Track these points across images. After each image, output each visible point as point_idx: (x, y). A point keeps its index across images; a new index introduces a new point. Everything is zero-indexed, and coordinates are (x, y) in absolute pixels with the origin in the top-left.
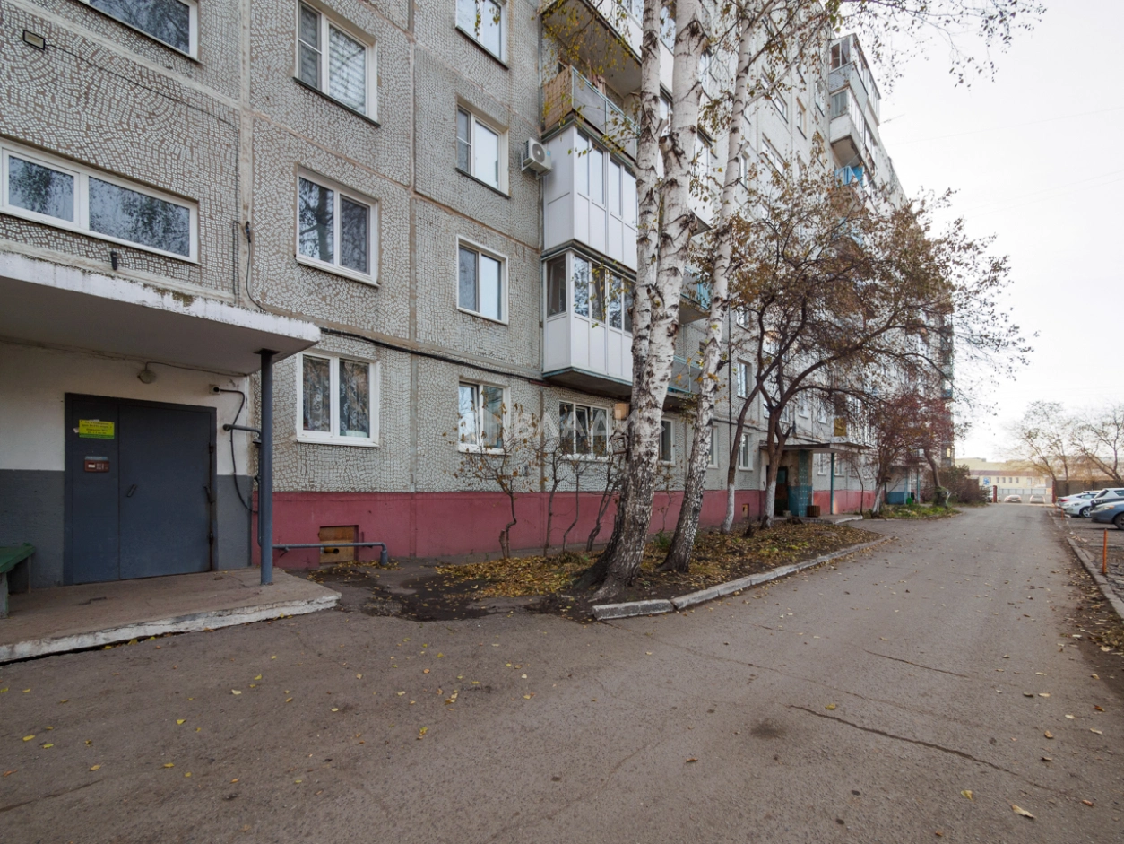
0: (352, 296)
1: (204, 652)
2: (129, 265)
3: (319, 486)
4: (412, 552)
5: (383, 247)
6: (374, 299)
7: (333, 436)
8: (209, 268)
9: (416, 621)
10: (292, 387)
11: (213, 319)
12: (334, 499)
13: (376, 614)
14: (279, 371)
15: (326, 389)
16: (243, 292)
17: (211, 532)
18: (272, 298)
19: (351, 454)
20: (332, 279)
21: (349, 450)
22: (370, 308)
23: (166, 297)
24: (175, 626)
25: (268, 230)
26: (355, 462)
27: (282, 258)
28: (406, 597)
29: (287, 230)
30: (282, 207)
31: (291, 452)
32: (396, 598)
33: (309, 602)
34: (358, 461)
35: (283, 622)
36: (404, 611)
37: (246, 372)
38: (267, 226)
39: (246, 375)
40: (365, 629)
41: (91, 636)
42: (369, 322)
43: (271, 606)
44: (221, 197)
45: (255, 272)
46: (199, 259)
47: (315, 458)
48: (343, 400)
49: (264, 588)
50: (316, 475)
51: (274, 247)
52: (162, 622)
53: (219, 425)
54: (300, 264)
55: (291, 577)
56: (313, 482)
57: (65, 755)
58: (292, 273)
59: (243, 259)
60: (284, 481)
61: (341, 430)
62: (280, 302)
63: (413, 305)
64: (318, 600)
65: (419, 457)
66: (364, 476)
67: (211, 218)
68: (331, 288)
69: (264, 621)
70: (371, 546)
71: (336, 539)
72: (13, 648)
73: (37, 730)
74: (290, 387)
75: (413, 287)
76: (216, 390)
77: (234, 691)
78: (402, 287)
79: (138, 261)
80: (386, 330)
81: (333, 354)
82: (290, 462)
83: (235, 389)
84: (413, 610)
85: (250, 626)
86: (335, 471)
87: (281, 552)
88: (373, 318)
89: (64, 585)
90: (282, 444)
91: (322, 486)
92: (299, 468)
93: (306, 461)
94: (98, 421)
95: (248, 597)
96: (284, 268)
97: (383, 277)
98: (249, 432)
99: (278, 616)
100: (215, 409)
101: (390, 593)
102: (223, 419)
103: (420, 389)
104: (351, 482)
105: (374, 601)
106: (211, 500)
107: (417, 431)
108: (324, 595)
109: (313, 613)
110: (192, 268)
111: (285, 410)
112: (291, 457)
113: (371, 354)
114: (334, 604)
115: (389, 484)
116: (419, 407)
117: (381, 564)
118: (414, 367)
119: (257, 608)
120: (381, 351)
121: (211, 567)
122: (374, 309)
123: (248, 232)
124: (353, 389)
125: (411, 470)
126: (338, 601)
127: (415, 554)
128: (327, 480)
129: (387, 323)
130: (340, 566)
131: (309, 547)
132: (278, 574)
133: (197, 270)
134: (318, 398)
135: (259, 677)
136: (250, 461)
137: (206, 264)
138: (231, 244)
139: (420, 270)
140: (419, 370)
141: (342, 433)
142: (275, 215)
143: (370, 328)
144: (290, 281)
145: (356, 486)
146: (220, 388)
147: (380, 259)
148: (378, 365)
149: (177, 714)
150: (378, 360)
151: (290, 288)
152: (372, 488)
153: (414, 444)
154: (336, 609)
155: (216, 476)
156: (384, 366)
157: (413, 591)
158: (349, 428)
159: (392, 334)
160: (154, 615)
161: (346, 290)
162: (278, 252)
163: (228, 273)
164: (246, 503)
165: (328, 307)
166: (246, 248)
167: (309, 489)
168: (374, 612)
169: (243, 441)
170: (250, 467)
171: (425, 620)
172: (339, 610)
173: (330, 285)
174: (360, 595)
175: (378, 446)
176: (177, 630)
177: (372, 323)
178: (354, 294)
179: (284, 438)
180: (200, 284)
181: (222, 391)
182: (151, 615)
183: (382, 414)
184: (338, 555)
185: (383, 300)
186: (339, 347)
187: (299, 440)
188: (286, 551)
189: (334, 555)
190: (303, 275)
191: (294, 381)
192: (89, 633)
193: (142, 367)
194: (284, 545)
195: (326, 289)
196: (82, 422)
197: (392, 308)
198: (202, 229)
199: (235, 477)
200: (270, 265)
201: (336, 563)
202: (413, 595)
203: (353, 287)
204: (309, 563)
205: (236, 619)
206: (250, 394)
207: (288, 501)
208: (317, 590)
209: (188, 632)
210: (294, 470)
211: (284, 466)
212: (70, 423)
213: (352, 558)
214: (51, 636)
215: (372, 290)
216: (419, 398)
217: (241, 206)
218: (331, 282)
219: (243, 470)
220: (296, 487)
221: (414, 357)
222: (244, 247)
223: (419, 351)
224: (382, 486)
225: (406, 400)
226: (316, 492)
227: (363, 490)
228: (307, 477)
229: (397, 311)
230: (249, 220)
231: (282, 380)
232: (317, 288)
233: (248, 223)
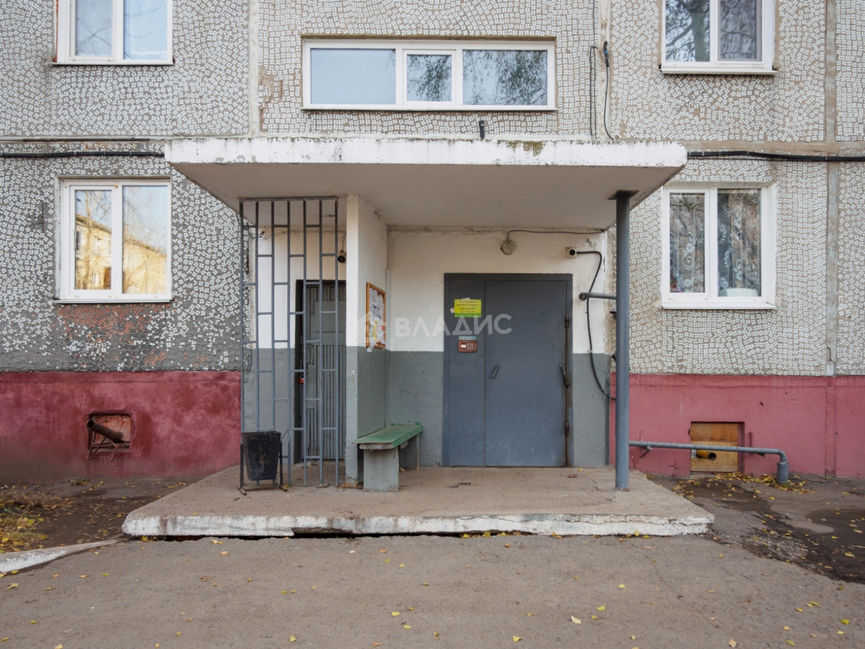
0: (736, 98)
1: (549, 561)
2: (494, 130)
3: (690, 367)
4: (830, 469)
5: (781, 14)
6: (767, 93)
7: (709, 298)
8: (566, 111)
9: (832, 578)
10: (656, 238)
11: (562, 164)
12: (710, 384)
13: (765, 554)
14: (641, 219)
15: (701, 235)
16: (600, 129)
17: (566, 421)
18: (632, 129)
19: (734, 322)
20: (708, 82)
21: (730, 315)
22: (762, 109)
23: (517, 149)
24: (523, 525)
25: (628, 44)
26: (740, 332)
27: (644, 74)
28: (815, 536)
29: (650, 36)
30: (644, 9)
31: (654, 322)
32: (799, 535)
33: (670, 521)
34: (744, 331)
35: (637, 541)
36: (810, 559)
37: (603, 228)
38: (627, 40)
39: (603, 231)
40: (747, 574)
41: (453, 521)
42: (761, 128)
43: (623, 519)
44: (578, 24)
45: (614, 101)
46: (557, 105)
47: (685, 329)
48: (723, 247)
49: (619, 494)
50: (686, 351)
51: (634, 63)
52: (512, 518)
53: (575, 295)
54: (666, 75)
55: (652, 484)
56: (682, 360)
57: (417, 641)
58: (656, 89)
59: (600, 88)
60: (647, 360)
61: (721, 289)
62: (641, 131)
63: (830, 86)
64: (682, 520)
65: (841, 322)
66: (753, 352)
67: (568, 52)
68: (706, 96)
69: (615, 536)
70: (762, 454)
71: (712, 439)
72: (396, 520)
73: (403, 607)
74: (653, 238)
75: (831, 58)
76: (572, 252)
77: (573, 618)
78: (813, 63)
79: (502, 124)
80: (786, 135)
81: (709, 185)
82: (653, 335)
83: (591, 249)
84: (828, 559)
85: (600, 539)
86: (712, 345)
87: (641, 452)
88: (766, 121)
89: (443, 466)
90: (644, 312)
91: (694, 367)
92: (665, 343)
93: (674, 333)
94: (468, 299)
95: (600, 503)
96: (647, 86)
97: (781, 57)
98: (607, 300)
99: (632, 533)
100: (571, 276)
101: (790, 527)
102: (579, 286)
103: (842, 214)
104: (734, 360)
105: (762, 534)
106: (566, 384)
107: (838, 280)
108: (691, 514)
109: (676, 536)
110: (550, 117)
111: (647, 269)
112: (654, 329)
113: (763, 174)
114: (704, 529)
115: (790, 363)
116: (841, 243)
117: (777, 481)
118: (833, 181)
119: (607, 518)
120: (779, 167)
121: (567, 463)
122: (768, 108)
123: (606, 55)
124: (737, 230)
125: (827, 341)
126: (709, 525)
127: (834, 472)
128: (701, 359)
129: (788, 124)
130: (718, 477)
131: (677, 448)
132: (636, 479)
133: (555, 117)
134: (690, 248)
135: (602, 608)
136: (608, 336)
137: (563, 108)
138: (588, 76)
139: (843, 28)
140: (842, 185)
141: (722, 292)
142: (636, 22)
143: (761, 137)
144: (655, 100)
145: (740, 367)
146: (576, 250)
147: (777, 31)
148: (774, 188)
149: (514, 629)
150: (774, 181)
151: (654, 109)
152: (764, 369)
153: (833, 300)
154: (706, 536)
155: (572, 354)
156: (783, 189)
157: (830, 530)
158: (732, 285)
159: (796, 139)
160: (506, 508)
161: (727, 91)
162: (640, 68)
163: (585, 111)
164: (603, 387)
165: (703, 122)
166: (604, 75)
167: (676, 370)
168: (761, 551)
169: (600, 311)
170: (607, 344)
171: (847, 579)
172: (711, 538)
173: (705, 92)
174: (744, 522)
175: (773, 307)
176: (525, 530)
177: (765, 129)
178: (739, 95)
179: (646, 305)
180: (557, 132)
181: (578, 253)
182: (503, 508)
183: (780, 260)
184: (715, 461)
185: (782, 92)
186: (717, 173)
187: (665, 306)
188: (648, 451)
189: (709, 462)
190: (670, 88)
191: (659, 230)
192: (451, 518)
193: (504, 237)
194: (645, 443)
195: (700, 98)
196: (457, 302)
197: (796, 100)
198: (559, 68)
199: (591, 355)
200: (630, 88)
201: (713, 473)
202: (830, 534)
203: (736, 85)
204: (677, 468)
205: (584, 527)
206: (608, 253)
207: (651, 386)
208: (682, 506)
209: (536, 534)
210: (658, 345)
211: (646, 341)
212: (448, 304)
213: (735, 469)
214: (423, 515)
215: (764, 82)
216: (841, 229)
217: (598, 26)
218: (706, 87)
219: (601, 347)
220: (660, 367)
221: (832, 165)
222: (601, 75)
223: (841, 155)
224: (780, 367)
225: (819, 235)
226: (686, 375)
227: (751, 372)
228: (675, 355)
229: (804, 102)
230: (608, 39)
231: (644, 231)
232: (687, 100)
233: (606, 43)
